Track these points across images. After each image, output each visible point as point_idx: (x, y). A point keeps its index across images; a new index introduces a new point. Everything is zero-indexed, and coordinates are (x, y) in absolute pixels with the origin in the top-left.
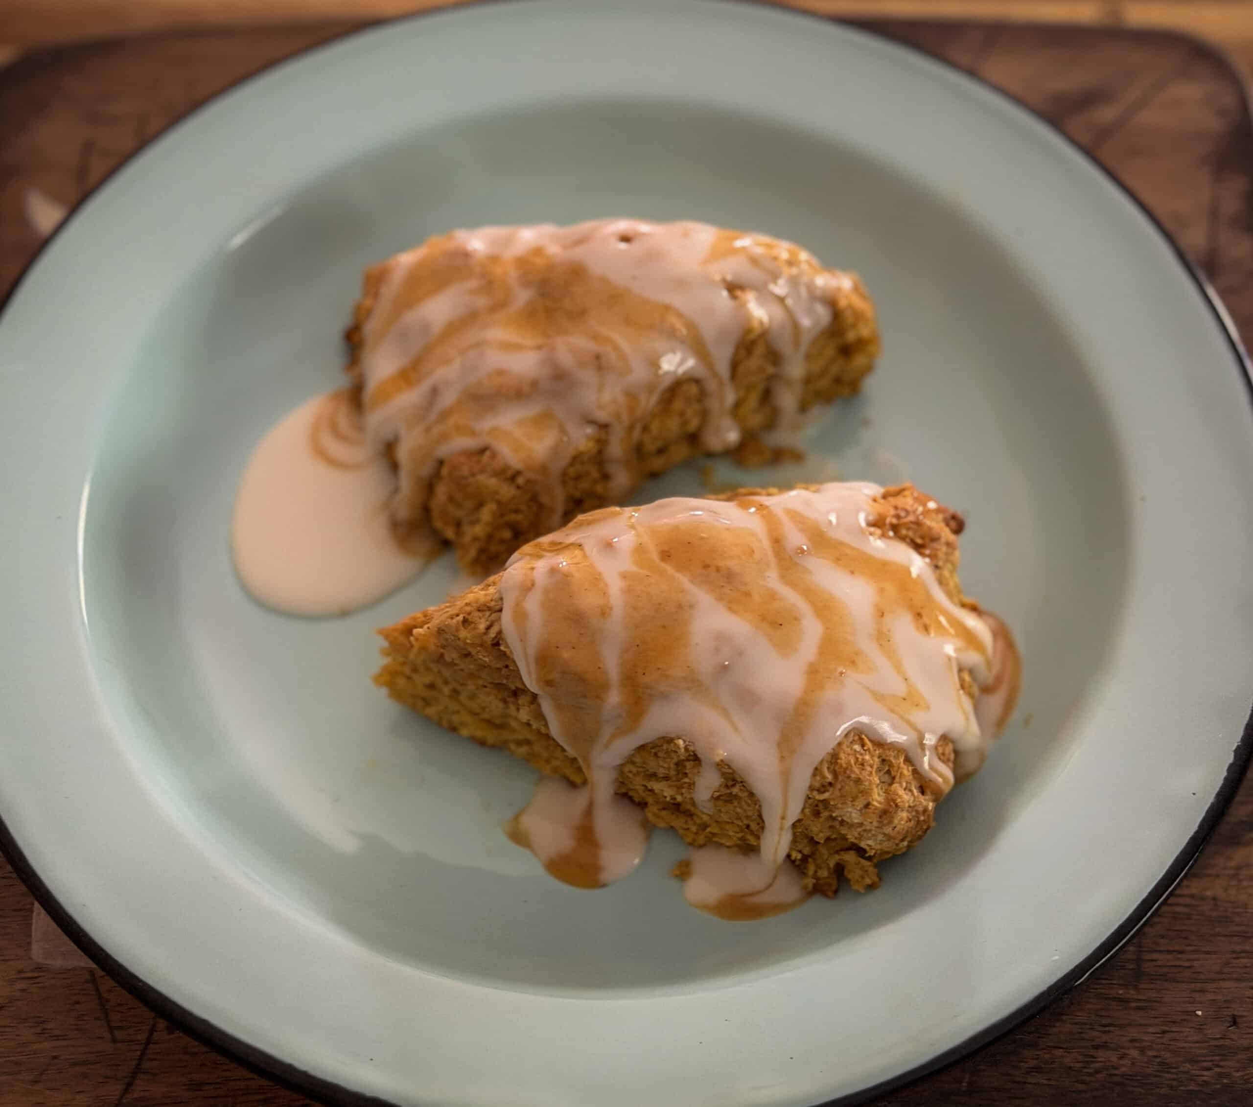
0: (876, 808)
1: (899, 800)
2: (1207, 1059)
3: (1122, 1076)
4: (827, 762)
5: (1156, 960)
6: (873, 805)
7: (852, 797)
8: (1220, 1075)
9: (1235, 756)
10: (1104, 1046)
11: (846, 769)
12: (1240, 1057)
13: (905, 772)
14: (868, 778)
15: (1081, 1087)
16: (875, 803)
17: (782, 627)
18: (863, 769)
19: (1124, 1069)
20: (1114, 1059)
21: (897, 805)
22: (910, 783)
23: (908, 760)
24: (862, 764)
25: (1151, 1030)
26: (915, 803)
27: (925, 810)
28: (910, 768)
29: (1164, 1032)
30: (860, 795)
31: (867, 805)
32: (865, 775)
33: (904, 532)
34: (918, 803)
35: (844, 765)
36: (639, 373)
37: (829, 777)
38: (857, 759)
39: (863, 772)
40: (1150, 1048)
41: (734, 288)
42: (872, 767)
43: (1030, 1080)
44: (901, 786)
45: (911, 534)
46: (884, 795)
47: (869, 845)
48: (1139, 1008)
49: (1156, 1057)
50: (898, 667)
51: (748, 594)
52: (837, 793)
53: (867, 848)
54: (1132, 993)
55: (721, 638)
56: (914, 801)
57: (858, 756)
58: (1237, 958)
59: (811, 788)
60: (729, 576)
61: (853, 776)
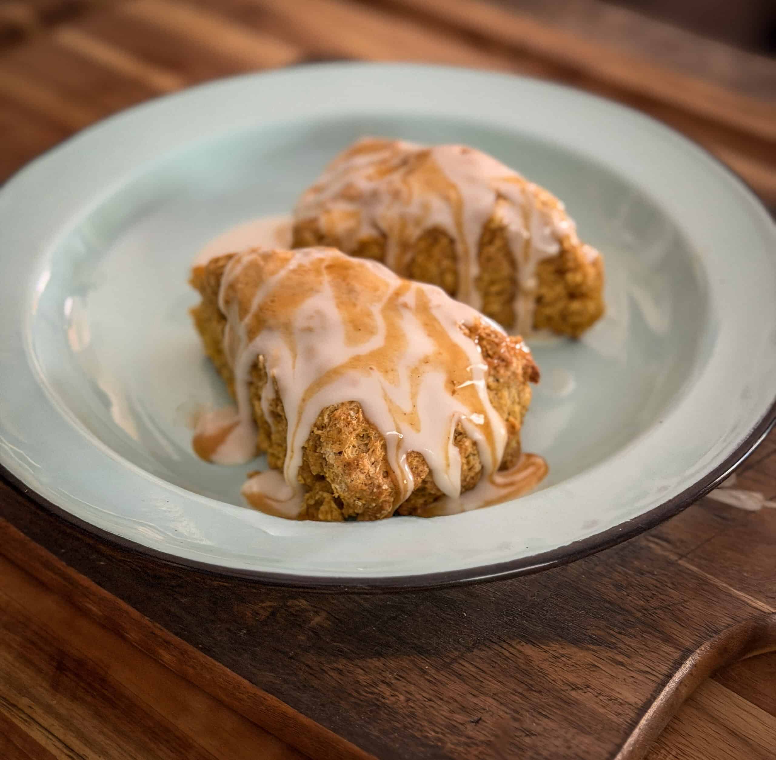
0: (345, 459)
1: (360, 462)
2: (440, 727)
3: (383, 703)
4: (330, 410)
5: (464, 666)
6: (344, 456)
7: (333, 442)
8: (440, 740)
9: (571, 544)
10: (389, 685)
11: (336, 419)
12: (460, 738)
13: (378, 453)
14: (347, 434)
15: (355, 694)
16: (346, 455)
17: (360, 331)
18: (346, 426)
19: (387, 701)
20: (388, 693)
21: (358, 465)
22: (378, 462)
23: (385, 447)
24: (349, 424)
25: (424, 694)
26: (373, 476)
27: (379, 487)
28: (383, 453)
29: (430, 700)
30: (338, 443)
31: (340, 453)
32: (346, 430)
33: (485, 343)
34: (376, 477)
35: (336, 416)
36: (414, 209)
37: (326, 420)
38: (347, 418)
39: (346, 428)
40: (414, 702)
41: (500, 196)
42: (354, 430)
43: (329, 673)
44: (370, 459)
45: (488, 347)
46: (355, 455)
47: (335, 488)
48: (429, 681)
49: (412, 707)
50: (414, 396)
51: (355, 305)
52: (326, 433)
53: (335, 491)
54: (433, 671)
55: (320, 314)
56: (373, 474)
57: (349, 418)
58: (514, 694)
59: (315, 425)
60: (351, 291)
61: (338, 425)
